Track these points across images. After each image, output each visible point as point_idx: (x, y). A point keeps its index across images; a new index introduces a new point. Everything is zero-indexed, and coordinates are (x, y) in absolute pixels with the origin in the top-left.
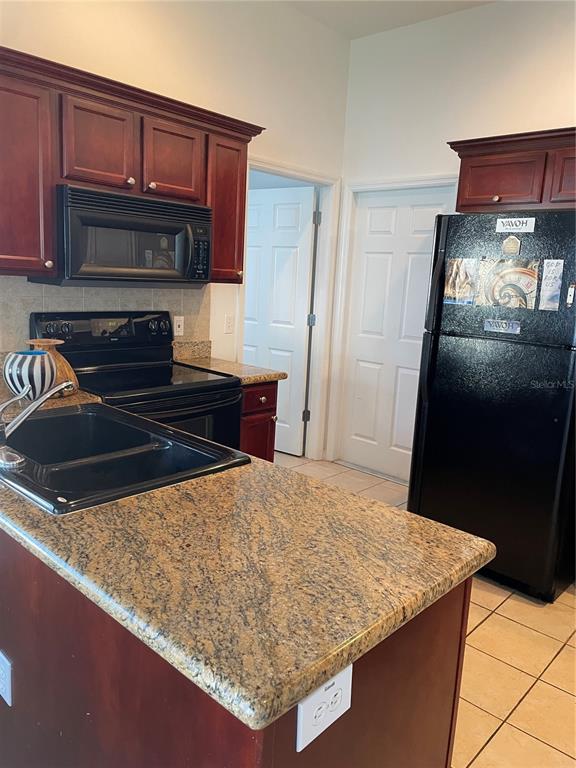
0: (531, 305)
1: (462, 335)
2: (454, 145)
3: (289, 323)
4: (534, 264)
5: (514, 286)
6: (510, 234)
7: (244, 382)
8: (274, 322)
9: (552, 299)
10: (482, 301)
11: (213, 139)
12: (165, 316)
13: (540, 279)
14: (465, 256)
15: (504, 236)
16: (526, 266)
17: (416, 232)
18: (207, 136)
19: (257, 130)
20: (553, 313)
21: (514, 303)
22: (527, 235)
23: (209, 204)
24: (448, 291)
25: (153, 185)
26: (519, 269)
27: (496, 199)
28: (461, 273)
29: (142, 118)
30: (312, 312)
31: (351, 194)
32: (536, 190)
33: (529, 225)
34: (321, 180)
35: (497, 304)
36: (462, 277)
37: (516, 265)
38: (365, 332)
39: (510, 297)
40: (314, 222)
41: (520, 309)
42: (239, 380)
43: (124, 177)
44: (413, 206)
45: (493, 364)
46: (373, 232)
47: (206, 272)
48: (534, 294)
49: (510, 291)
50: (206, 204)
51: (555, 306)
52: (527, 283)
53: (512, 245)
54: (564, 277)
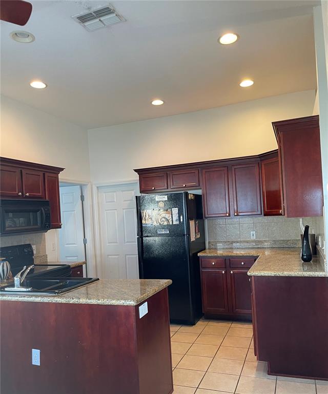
0: (171, 223)
1: (150, 237)
2: (136, 171)
3: (75, 244)
4: (169, 210)
5: (164, 218)
6: (160, 201)
7: (71, 267)
8: (67, 244)
9: (177, 220)
10: (155, 224)
11: (47, 174)
12: (29, 246)
13: (172, 215)
14: (147, 209)
15: (158, 202)
16: (167, 211)
17: (125, 201)
18: (44, 174)
19: (62, 169)
20: (177, 225)
21: (166, 223)
22: (166, 201)
23: (47, 199)
24: (143, 222)
25: (28, 194)
26: (165, 212)
27: (153, 188)
28: (147, 215)
29: (21, 170)
30: (85, 237)
31: (96, 187)
32: (166, 185)
33: (166, 198)
34: (82, 183)
35: (160, 224)
36: (148, 217)
37: (164, 211)
38: (109, 243)
39: (164, 221)
40: (81, 200)
41: (168, 225)
42: (69, 266)
43: (17, 192)
44: (122, 191)
45: (162, 245)
46: (107, 202)
47: (49, 225)
48: (171, 220)
49: (163, 219)
50: (46, 199)
51: (178, 222)
52: (168, 216)
53: (161, 205)
54: (179, 213)
